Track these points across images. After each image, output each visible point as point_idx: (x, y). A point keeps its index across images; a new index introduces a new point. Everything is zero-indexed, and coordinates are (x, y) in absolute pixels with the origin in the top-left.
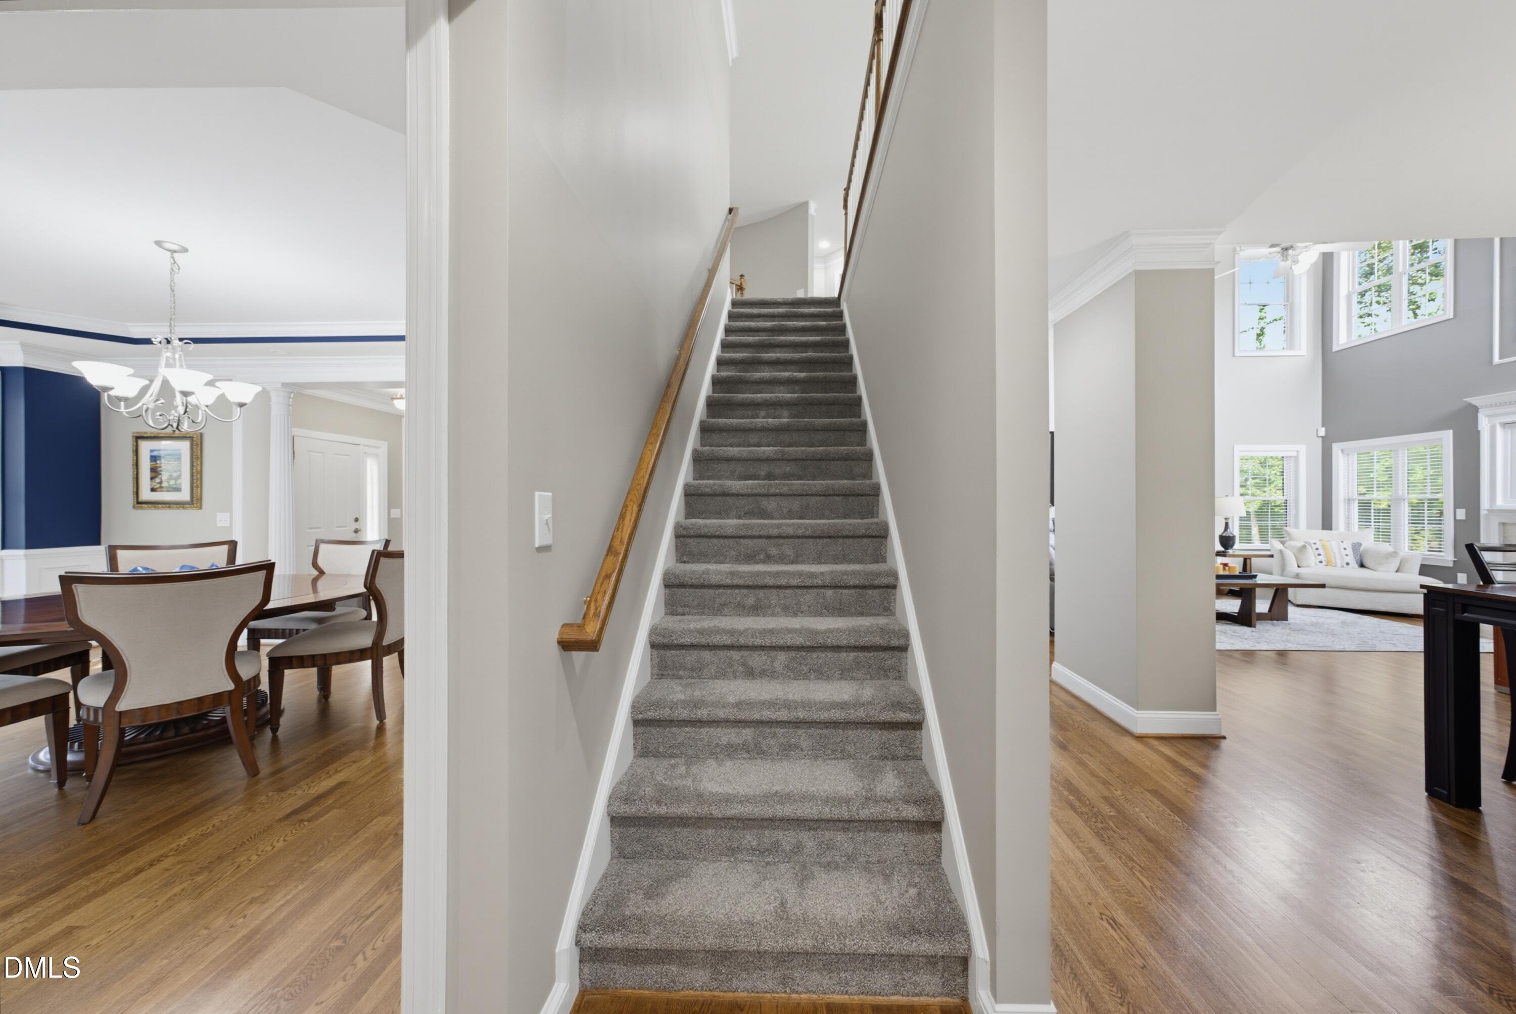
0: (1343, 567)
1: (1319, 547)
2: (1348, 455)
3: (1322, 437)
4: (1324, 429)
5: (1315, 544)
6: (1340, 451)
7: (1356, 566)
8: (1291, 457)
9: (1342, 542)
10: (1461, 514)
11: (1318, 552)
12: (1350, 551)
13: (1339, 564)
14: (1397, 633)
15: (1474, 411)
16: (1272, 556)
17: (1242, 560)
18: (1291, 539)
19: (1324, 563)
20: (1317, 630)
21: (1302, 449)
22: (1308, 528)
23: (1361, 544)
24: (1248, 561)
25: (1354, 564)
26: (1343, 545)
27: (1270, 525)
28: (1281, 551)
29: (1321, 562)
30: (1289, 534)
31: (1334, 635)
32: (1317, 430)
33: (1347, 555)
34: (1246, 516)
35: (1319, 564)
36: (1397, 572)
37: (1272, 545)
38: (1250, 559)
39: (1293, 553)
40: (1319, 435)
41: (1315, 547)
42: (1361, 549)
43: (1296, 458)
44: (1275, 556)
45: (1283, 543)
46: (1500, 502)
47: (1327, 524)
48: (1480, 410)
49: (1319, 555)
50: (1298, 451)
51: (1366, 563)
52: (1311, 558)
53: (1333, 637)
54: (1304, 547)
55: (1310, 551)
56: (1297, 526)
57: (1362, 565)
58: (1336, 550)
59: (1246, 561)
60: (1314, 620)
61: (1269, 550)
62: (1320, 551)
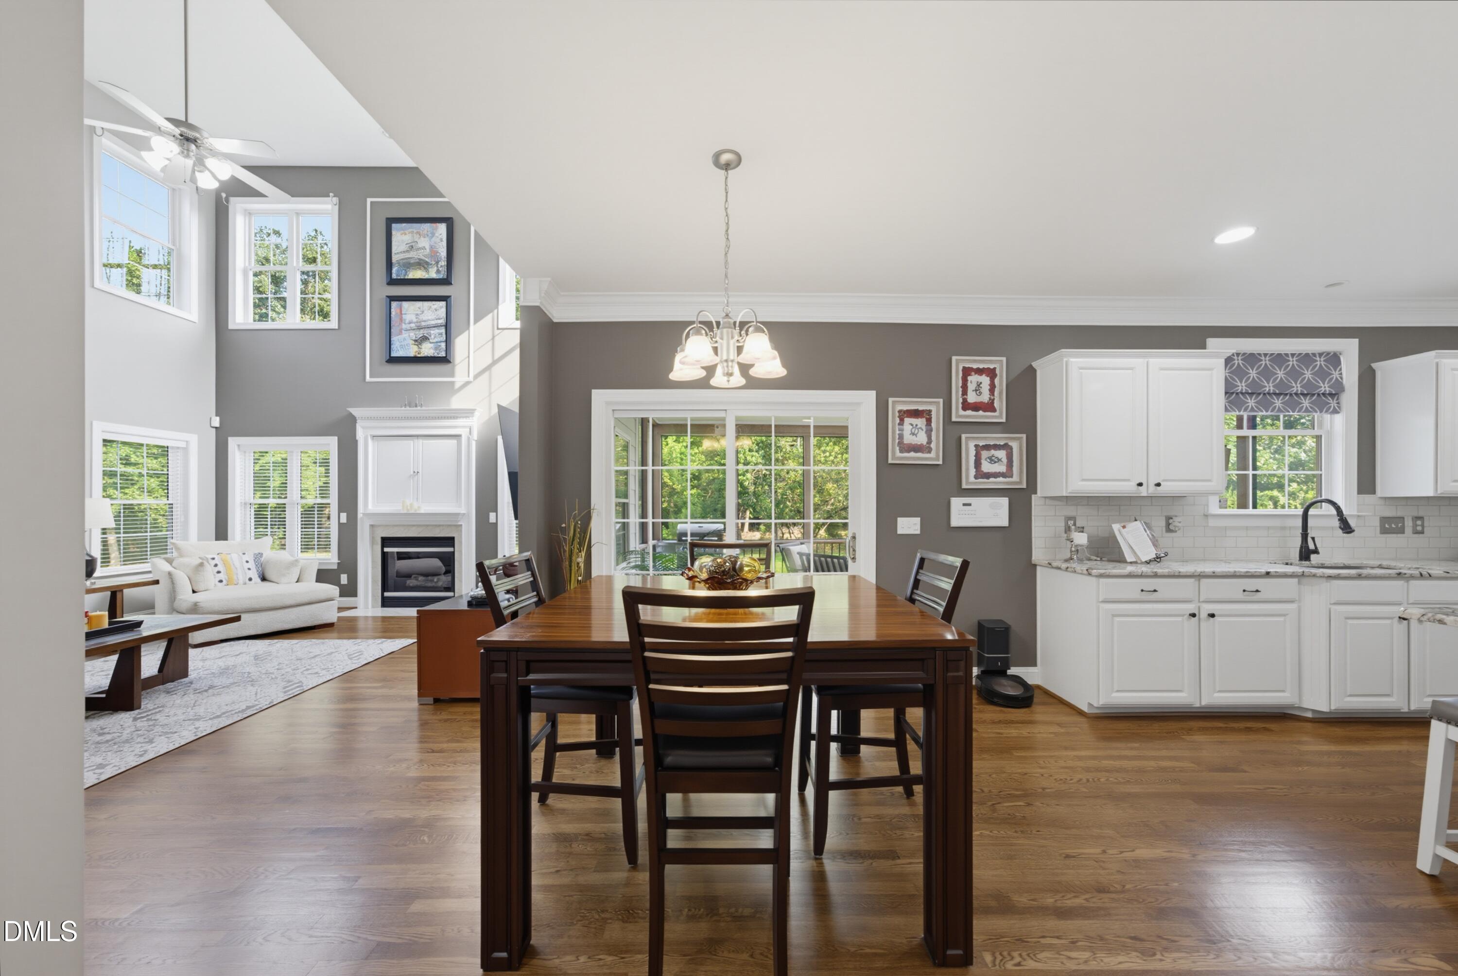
0: (245, 584)
1: (218, 563)
2: (245, 452)
3: (216, 428)
4: (218, 418)
5: (213, 559)
6: (236, 446)
7: (259, 580)
8: (178, 448)
9: (244, 554)
10: (344, 518)
11: (217, 569)
12: (252, 564)
13: (241, 582)
14: (312, 655)
15: (352, 420)
16: (157, 582)
17: (109, 593)
18: (181, 555)
19: (225, 582)
20: (231, 681)
21: (193, 439)
22: (200, 539)
23: (262, 554)
24: (119, 595)
25: (257, 579)
26: (245, 558)
27: (149, 537)
28: (170, 574)
29: (221, 581)
30: (178, 549)
31: (253, 682)
32: (211, 418)
33: (249, 569)
34: (115, 526)
35: (220, 584)
36: (297, 582)
37: (154, 565)
38: (122, 591)
39: (186, 574)
40: (213, 425)
41: (213, 562)
42: (262, 559)
43: (186, 450)
44: (160, 582)
45: (170, 561)
46: (372, 507)
47: (221, 533)
48: (357, 421)
49: (219, 572)
50: (187, 442)
51: (269, 575)
52: (209, 577)
53: (252, 685)
54: (201, 565)
55: (209, 569)
56: (185, 537)
57: (264, 579)
58: (237, 564)
59: (115, 596)
60: (221, 663)
61: (150, 572)
62: (220, 568)
